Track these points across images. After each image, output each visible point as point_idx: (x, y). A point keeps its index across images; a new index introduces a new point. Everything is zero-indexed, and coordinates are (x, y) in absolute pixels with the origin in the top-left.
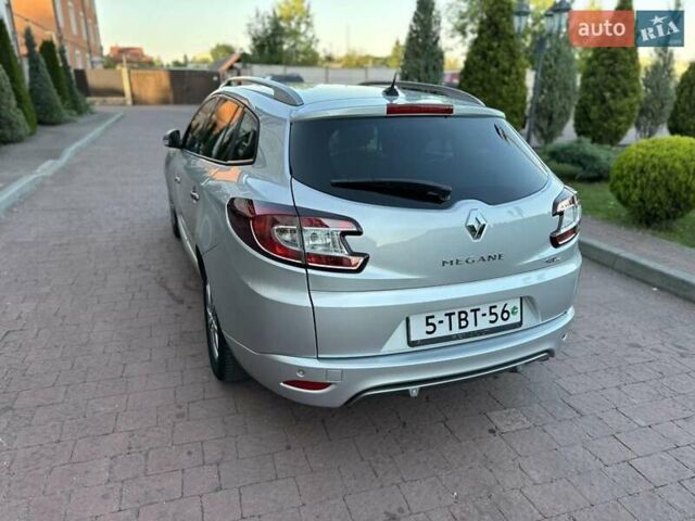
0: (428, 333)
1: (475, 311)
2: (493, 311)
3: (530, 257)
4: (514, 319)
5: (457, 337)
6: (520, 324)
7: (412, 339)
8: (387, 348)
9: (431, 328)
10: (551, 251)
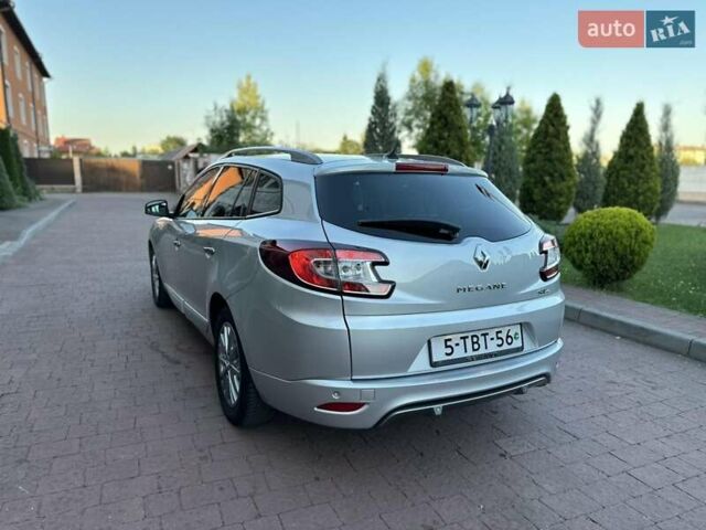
0: (447, 354)
1: (484, 335)
2: (500, 335)
3: (525, 289)
4: (517, 344)
5: (472, 358)
6: (522, 348)
7: (435, 360)
8: (413, 369)
9: (449, 350)
10: (540, 284)
